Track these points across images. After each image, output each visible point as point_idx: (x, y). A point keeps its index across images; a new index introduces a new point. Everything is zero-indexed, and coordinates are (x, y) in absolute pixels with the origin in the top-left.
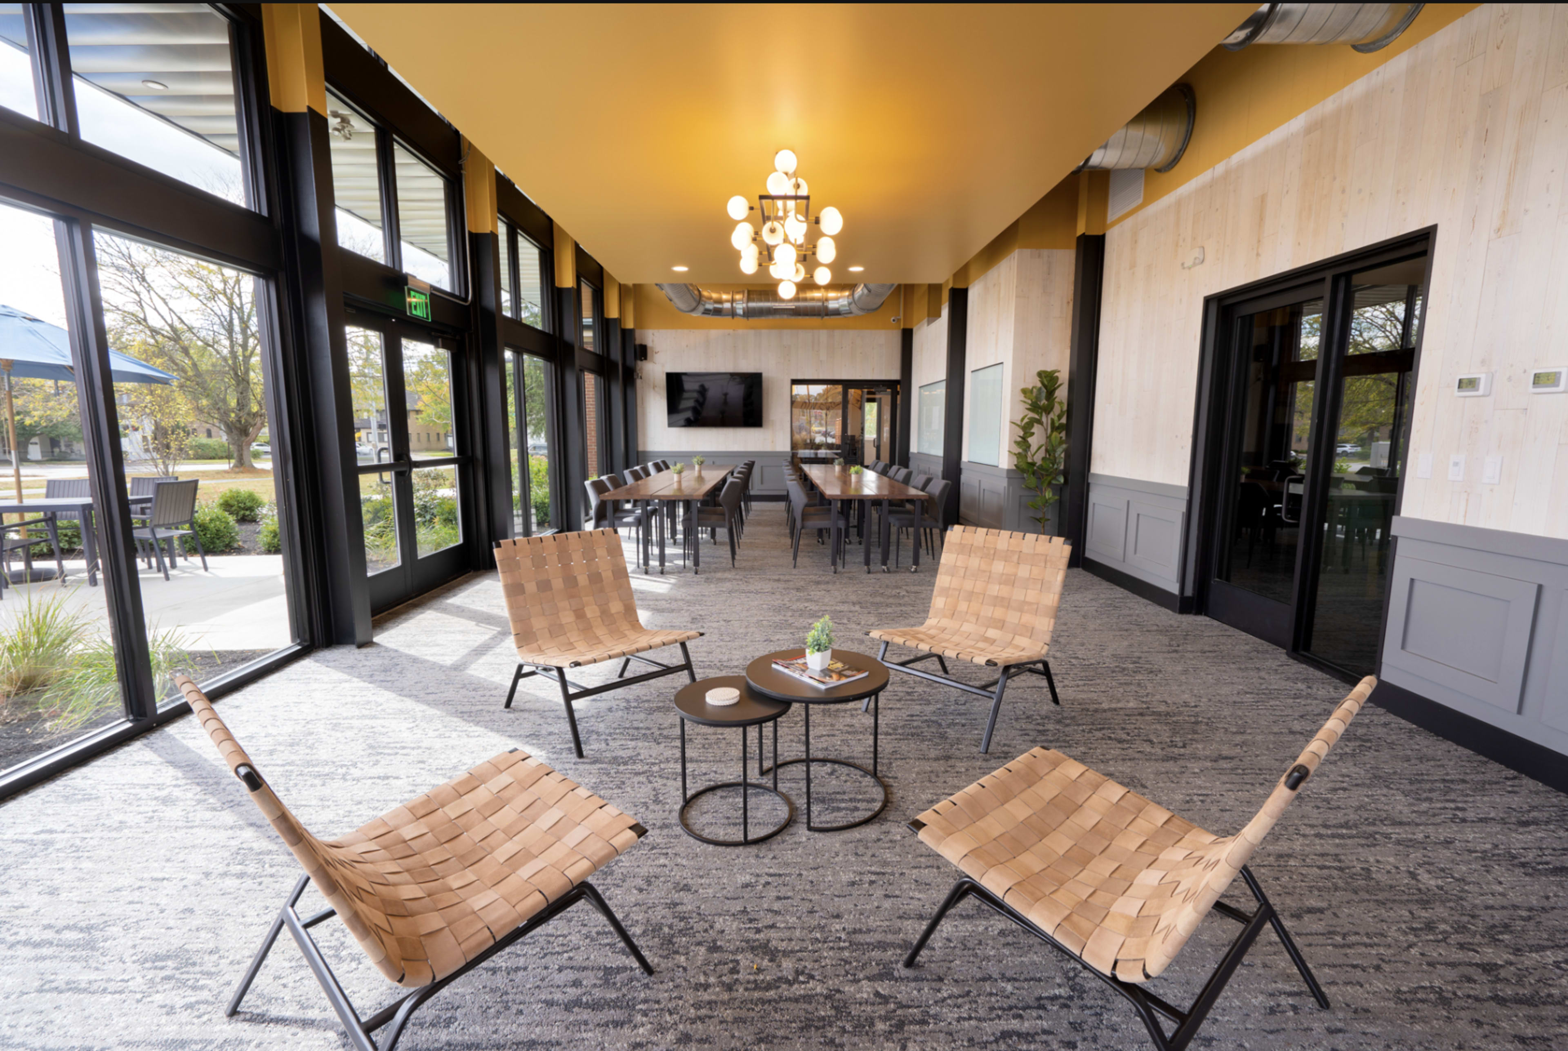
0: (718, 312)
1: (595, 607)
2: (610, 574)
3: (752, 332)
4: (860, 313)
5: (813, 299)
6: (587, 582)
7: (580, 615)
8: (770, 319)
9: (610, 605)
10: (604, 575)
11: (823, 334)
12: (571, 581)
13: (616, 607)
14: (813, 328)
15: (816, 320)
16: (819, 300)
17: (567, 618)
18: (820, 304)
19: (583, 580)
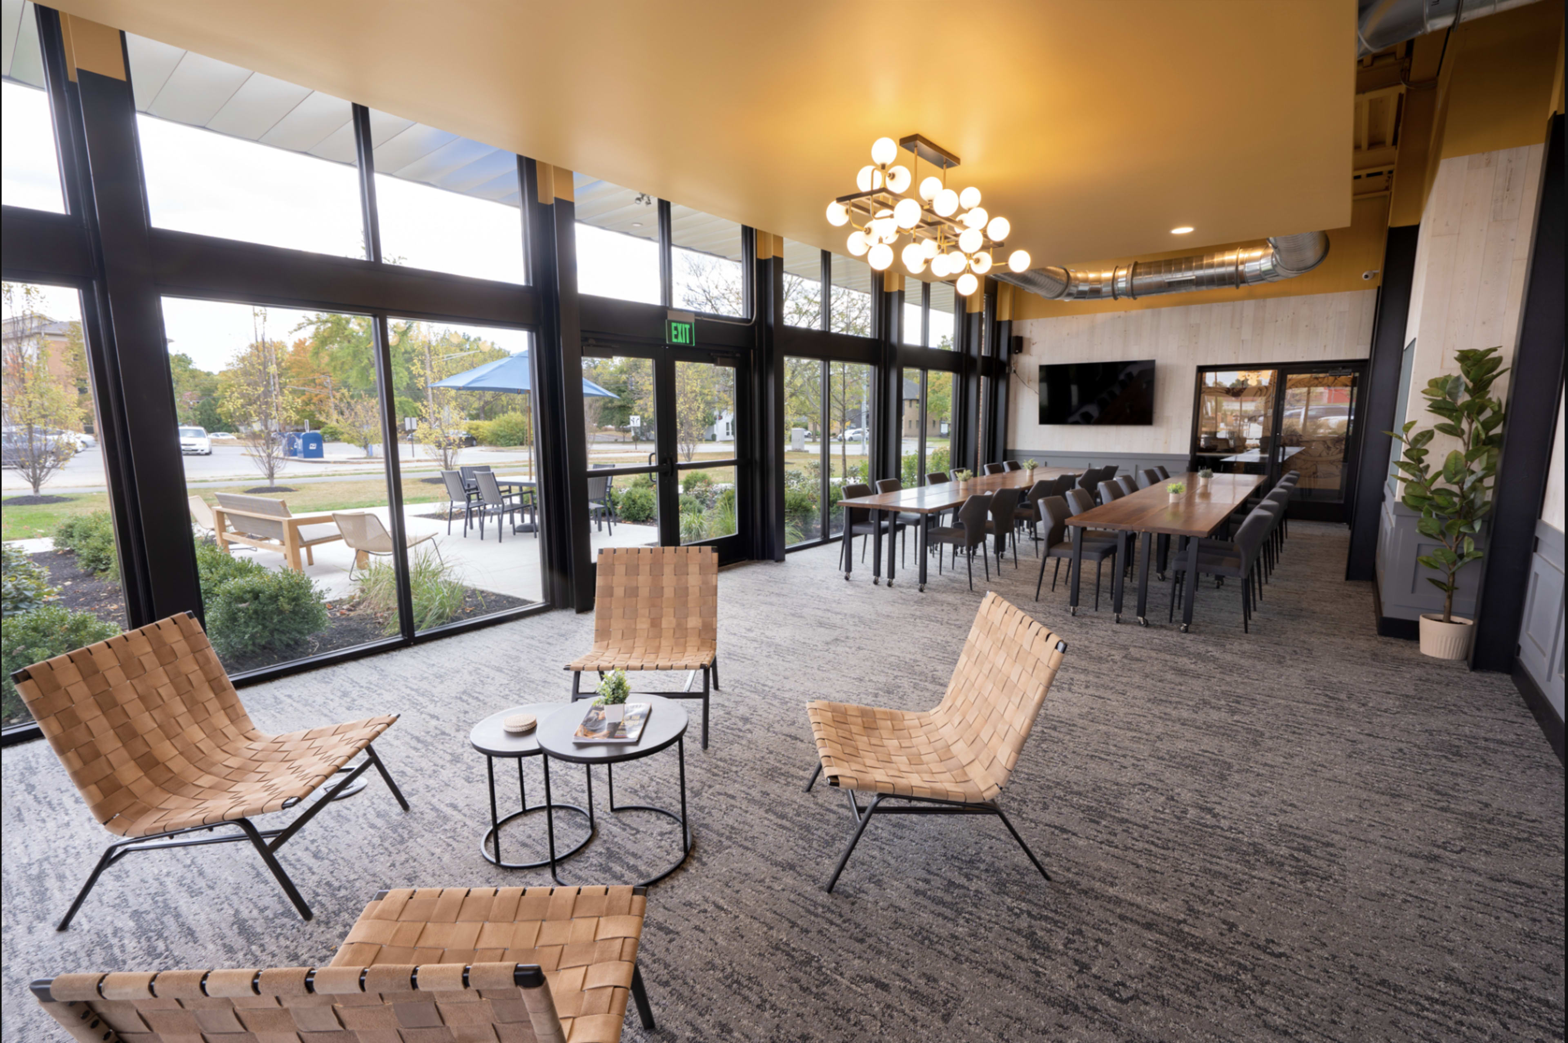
0: (1095, 293)
1: (672, 618)
2: (697, 590)
3: (1148, 312)
4: (1292, 274)
5: (1222, 264)
6: (672, 595)
7: (655, 623)
8: (1174, 295)
9: (689, 619)
10: (690, 590)
11: (1249, 307)
12: (657, 591)
13: (694, 622)
14: (1233, 299)
15: (1229, 291)
16: (1230, 264)
17: (643, 624)
18: (1232, 269)
19: (668, 592)
